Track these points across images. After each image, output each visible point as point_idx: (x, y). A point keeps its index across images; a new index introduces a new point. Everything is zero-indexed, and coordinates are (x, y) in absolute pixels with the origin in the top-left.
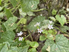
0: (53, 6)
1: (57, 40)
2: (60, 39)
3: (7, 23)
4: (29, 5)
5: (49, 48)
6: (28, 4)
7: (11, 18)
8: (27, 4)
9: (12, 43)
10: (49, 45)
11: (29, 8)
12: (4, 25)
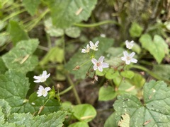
0: (133, 13)
1: (148, 96)
2: (156, 93)
3: (13, 56)
4: (70, 9)
5: (127, 118)
6: (67, 8)
7: (23, 42)
8: (65, 7)
9: (21, 105)
10: (125, 110)
11: (70, 17)
12: (4, 61)
